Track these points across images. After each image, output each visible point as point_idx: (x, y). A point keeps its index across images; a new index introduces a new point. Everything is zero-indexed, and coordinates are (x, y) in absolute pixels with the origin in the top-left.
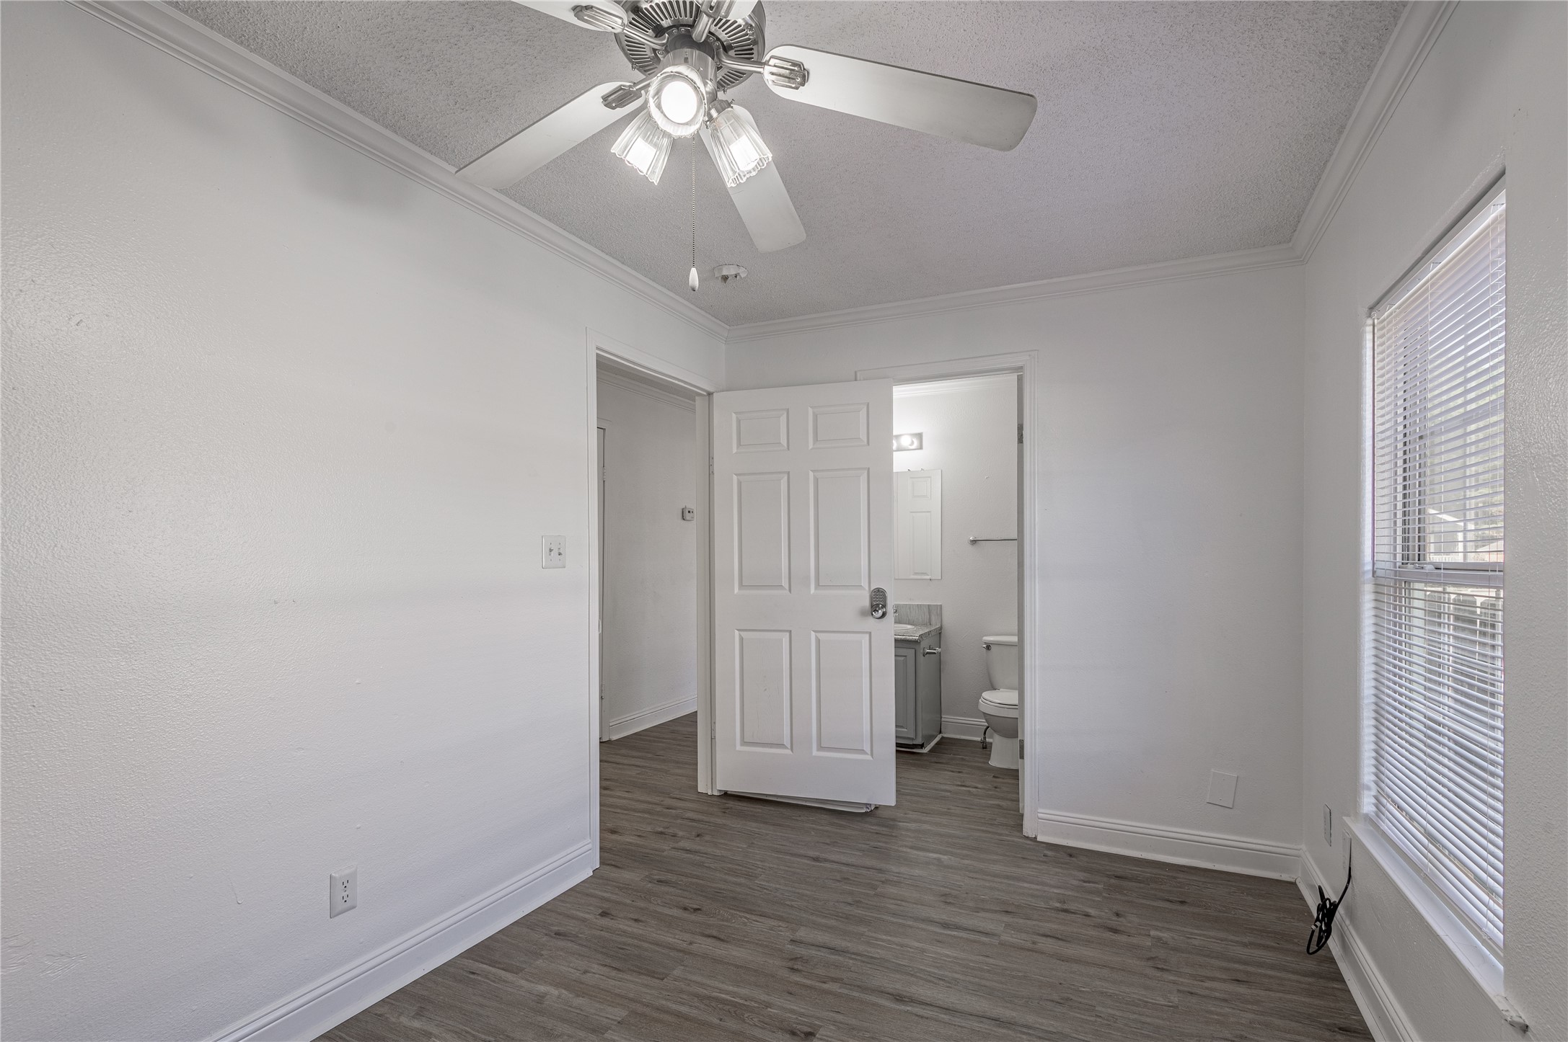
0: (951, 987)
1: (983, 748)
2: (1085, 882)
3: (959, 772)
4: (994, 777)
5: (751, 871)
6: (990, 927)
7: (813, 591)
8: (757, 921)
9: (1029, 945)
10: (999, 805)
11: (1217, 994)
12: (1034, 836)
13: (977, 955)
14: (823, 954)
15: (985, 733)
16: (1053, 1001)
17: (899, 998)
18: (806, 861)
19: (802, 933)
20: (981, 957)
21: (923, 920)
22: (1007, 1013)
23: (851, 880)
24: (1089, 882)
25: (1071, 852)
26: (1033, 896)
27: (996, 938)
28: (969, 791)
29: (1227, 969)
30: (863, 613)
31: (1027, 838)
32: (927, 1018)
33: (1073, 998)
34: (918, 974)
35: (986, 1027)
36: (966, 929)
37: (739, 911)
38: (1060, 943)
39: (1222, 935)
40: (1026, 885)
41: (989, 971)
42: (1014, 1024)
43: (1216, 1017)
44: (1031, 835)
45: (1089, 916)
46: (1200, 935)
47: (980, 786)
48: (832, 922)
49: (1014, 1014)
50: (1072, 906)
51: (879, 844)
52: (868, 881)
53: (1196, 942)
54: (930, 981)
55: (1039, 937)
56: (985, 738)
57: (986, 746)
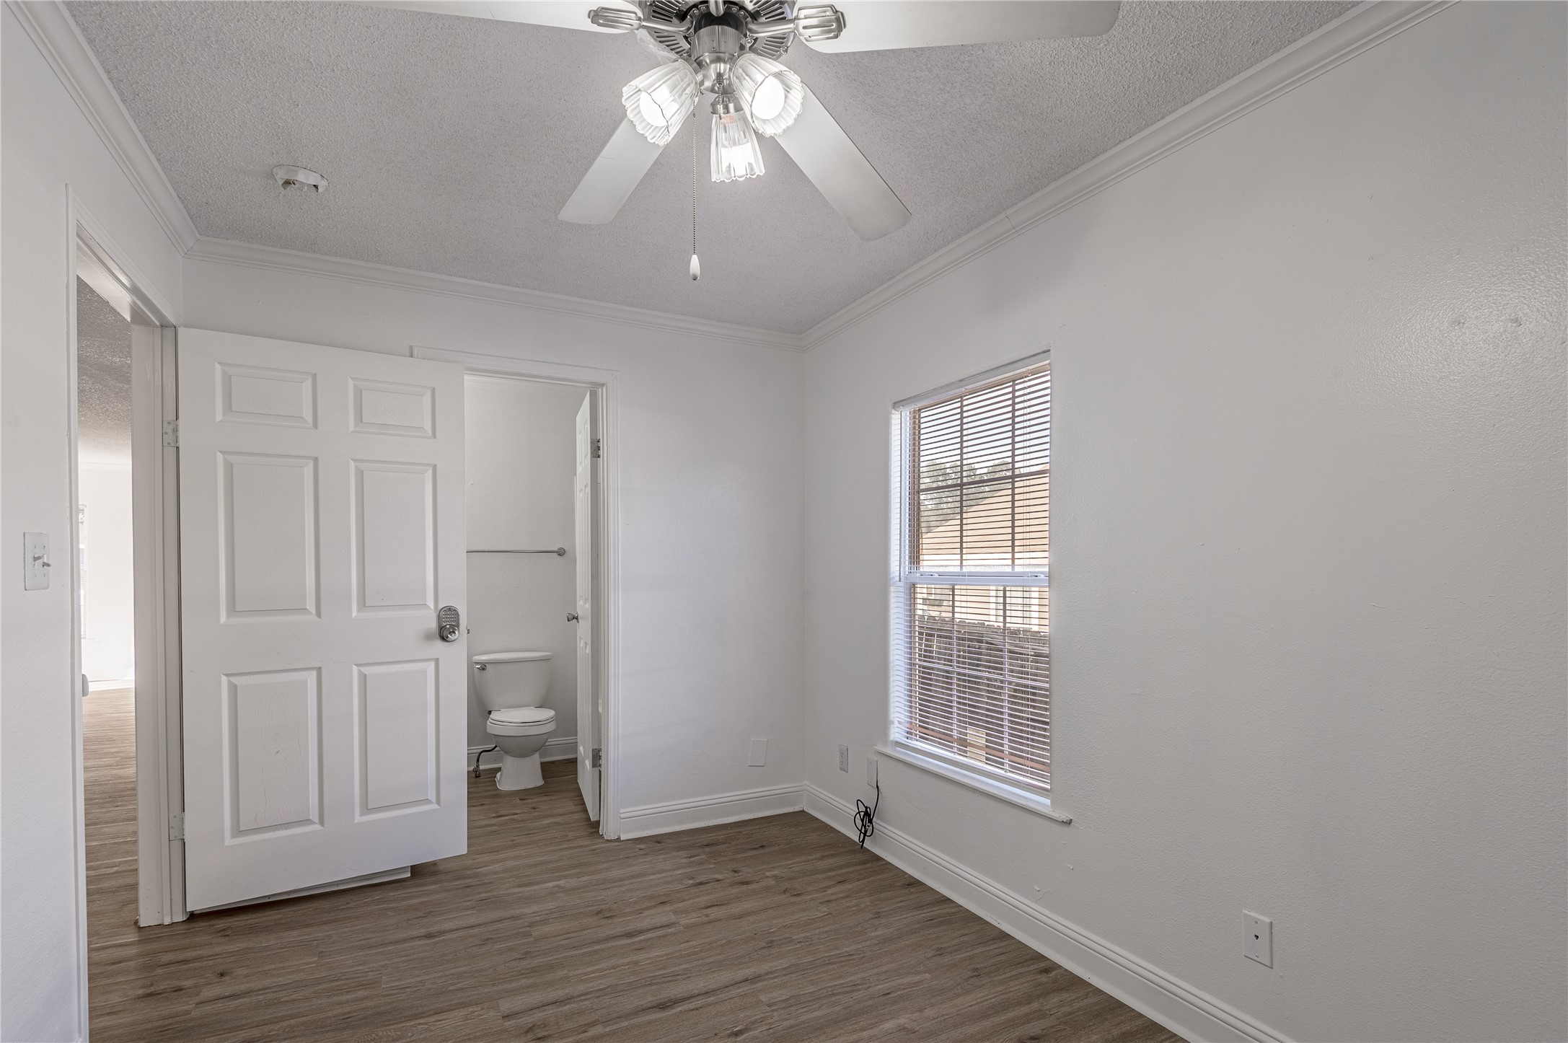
0: (689, 977)
1: (477, 777)
2: (691, 857)
3: (482, 805)
4: (520, 800)
5: (361, 979)
6: (664, 920)
7: (354, 613)
8: (439, 1021)
9: (705, 919)
10: (555, 823)
11: (840, 895)
12: (617, 837)
13: (680, 944)
14: (550, 1011)
15: (478, 761)
16: (764, 948)
17: (663, 1006)
18: (420, 943)
19: (506, 1006)
20: (684, 944)
21: (606, 940)
22: (749, 972)
23: (494, 938)
24: (694, 857)
25: (658, 840)
26: (667, 883)
27: (677, 925)
28: (512, 819)
29: (829, 878)
30: (428, 637)
31: (610, 841)
32: (701, 1007)
33: (775, 939)
34: (654, 981)
35: (746, 988)
36: (649, 930)
37: (403, 1022)
38: (723, 907)
39: (803, 858)
40: (653, 877)
41: (701, 951)
42: (760, 976)
43: (854, 908)
44: (613, 837)
45: (719, 880)
46: (794, 863)
47: (518, 811)
48: (524, 982)
49: (752, 970)
50: (703, 878)
51: (482, 895)
52: (515, 931)
53: (796, 869)
54: (670, 981)
55: (706, 910)
56: (478, 766)
57: (480, 774)
